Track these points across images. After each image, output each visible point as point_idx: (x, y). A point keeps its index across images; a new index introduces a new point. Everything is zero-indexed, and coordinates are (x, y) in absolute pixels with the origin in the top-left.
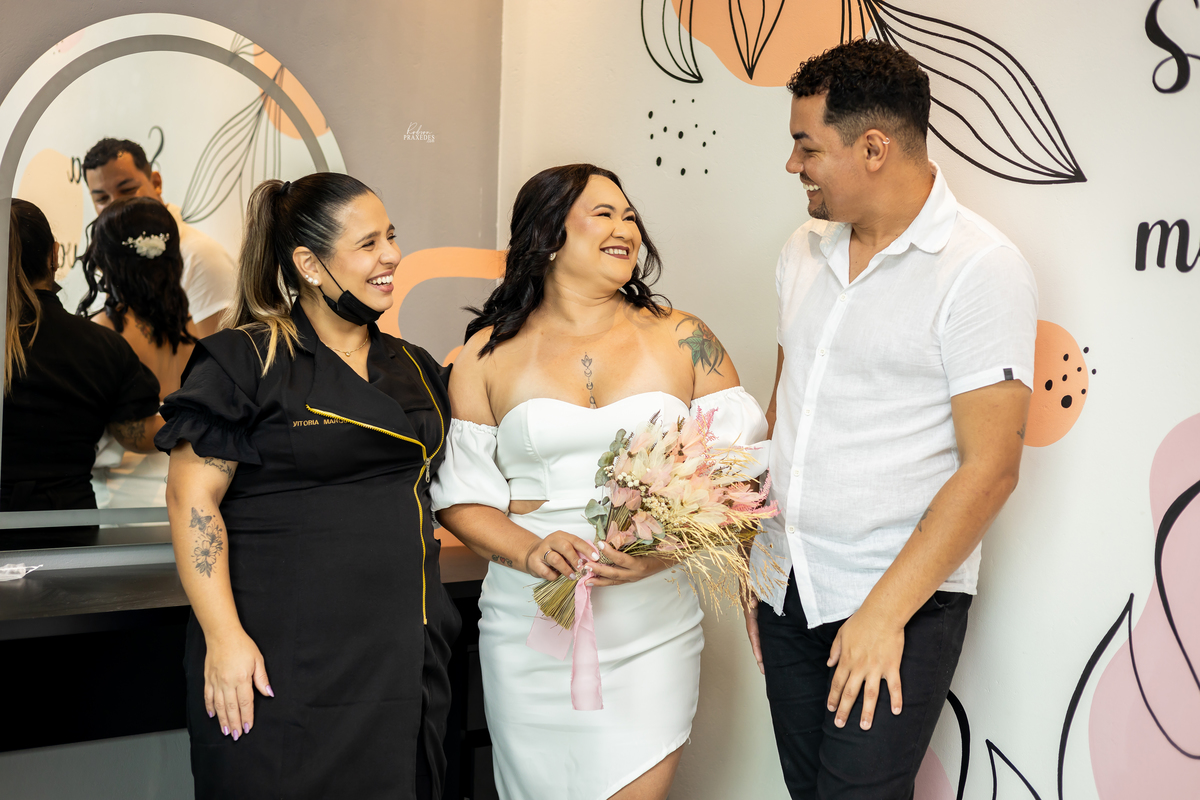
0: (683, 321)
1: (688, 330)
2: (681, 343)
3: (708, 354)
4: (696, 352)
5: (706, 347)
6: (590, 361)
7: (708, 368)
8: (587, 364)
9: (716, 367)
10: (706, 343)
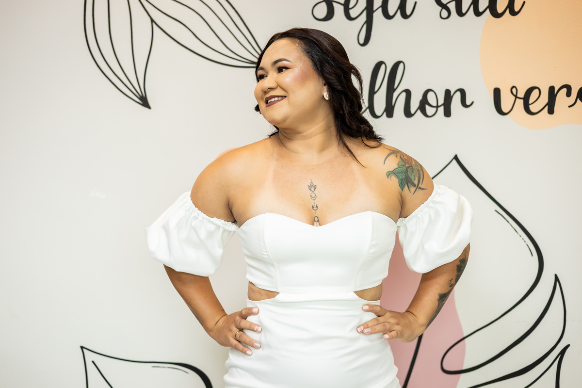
0: (389, 155)
1: (393, 163)
2: (389, 174)
3: (412, 177)
4: (402, 180)
5: (410, 174)
6: (315, 187)
7: (413, 189)
8: (313, 189)
9: (420, 185)
10: (409, 170)
